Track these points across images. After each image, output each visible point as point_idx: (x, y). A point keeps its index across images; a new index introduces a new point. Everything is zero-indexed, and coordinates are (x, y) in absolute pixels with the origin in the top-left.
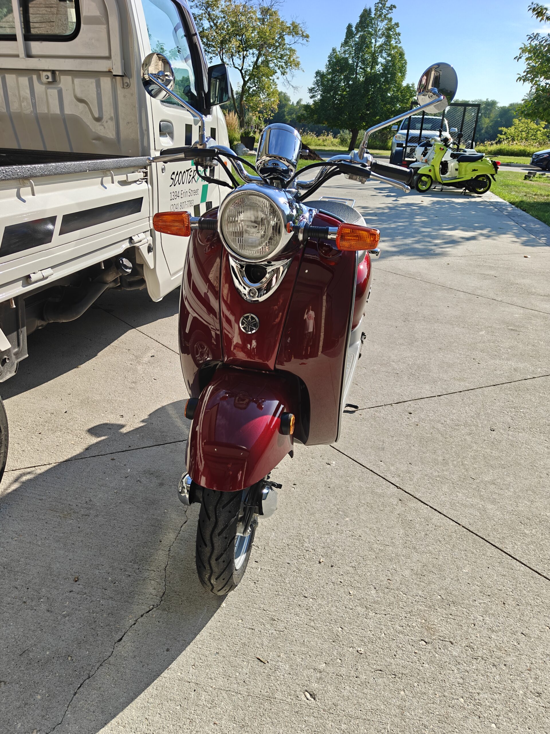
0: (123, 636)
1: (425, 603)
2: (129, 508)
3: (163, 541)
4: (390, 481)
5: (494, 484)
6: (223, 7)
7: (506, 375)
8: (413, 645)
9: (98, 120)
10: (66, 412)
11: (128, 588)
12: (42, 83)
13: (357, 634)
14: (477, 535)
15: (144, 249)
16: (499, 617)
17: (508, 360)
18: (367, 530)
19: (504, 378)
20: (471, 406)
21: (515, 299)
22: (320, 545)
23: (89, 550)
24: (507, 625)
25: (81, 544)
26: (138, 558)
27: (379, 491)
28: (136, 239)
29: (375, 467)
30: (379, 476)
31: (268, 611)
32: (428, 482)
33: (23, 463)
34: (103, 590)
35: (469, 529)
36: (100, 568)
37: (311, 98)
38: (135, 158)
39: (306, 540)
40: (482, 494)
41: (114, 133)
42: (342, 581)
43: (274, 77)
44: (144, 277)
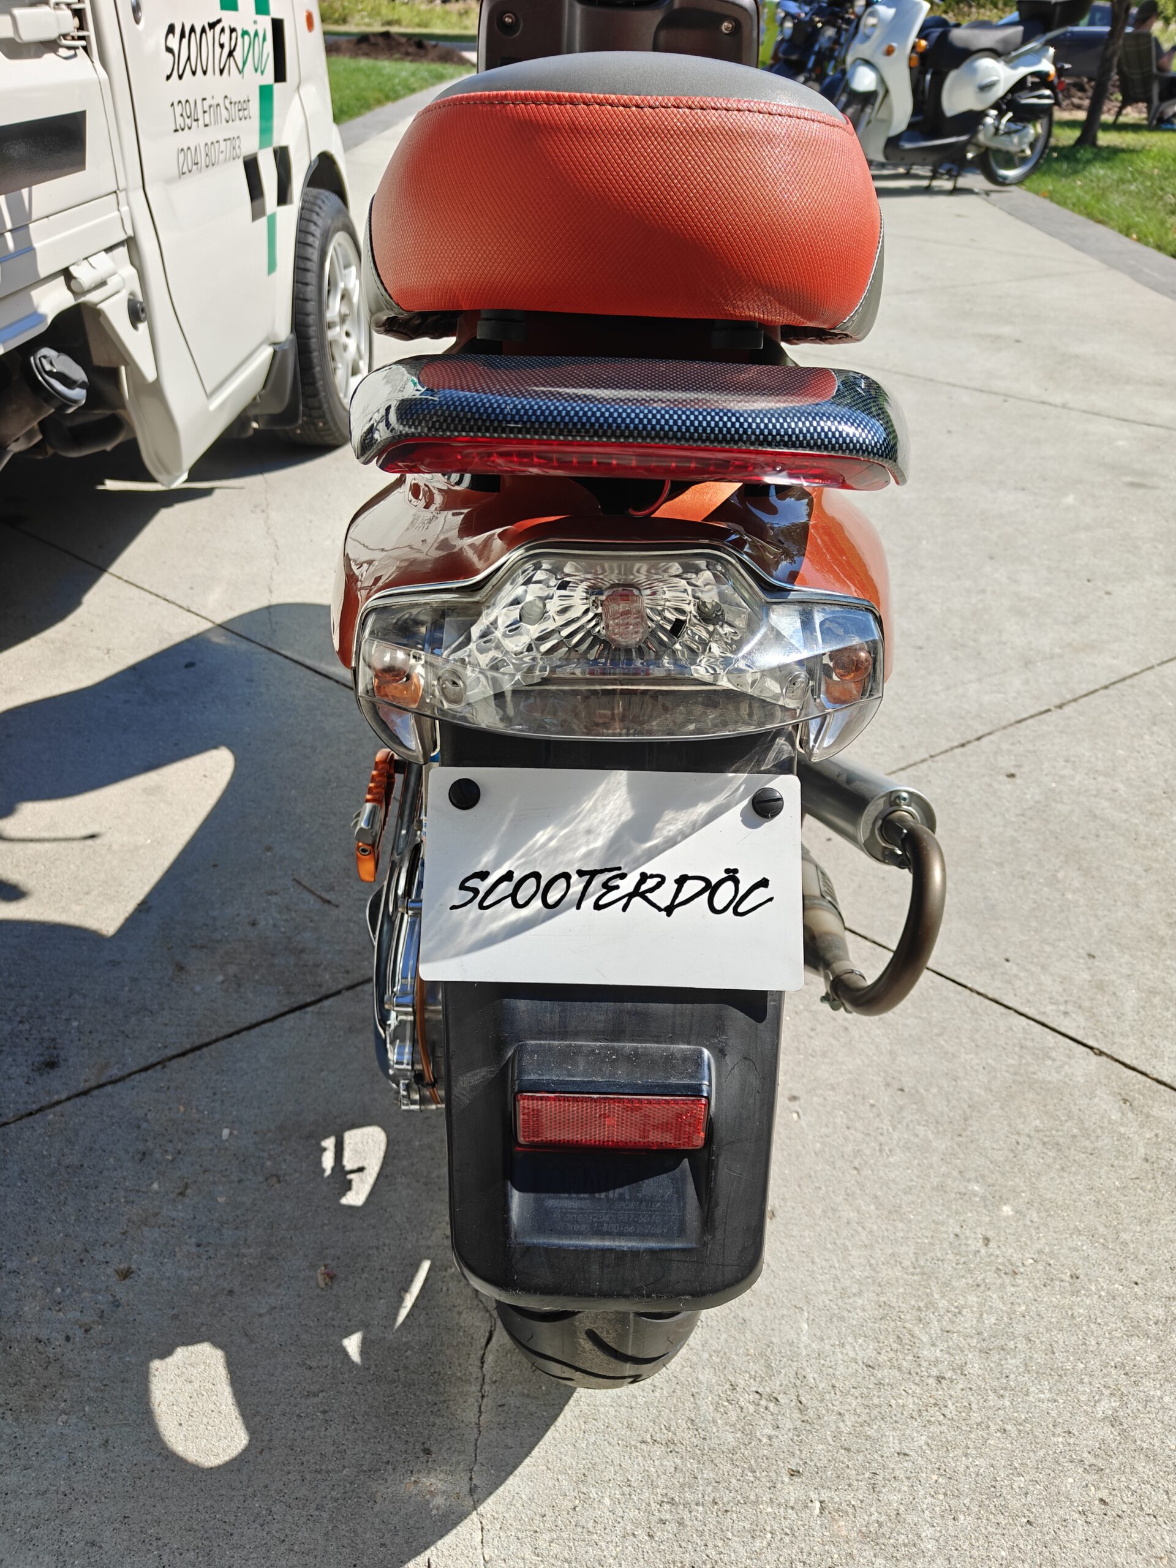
4: (1062, 1030)
15: (117, 314)
27: (1050, 1076)
28: (84, 275)
29: (997, 984)
30: (1025, 1016)
44: (121, 412)
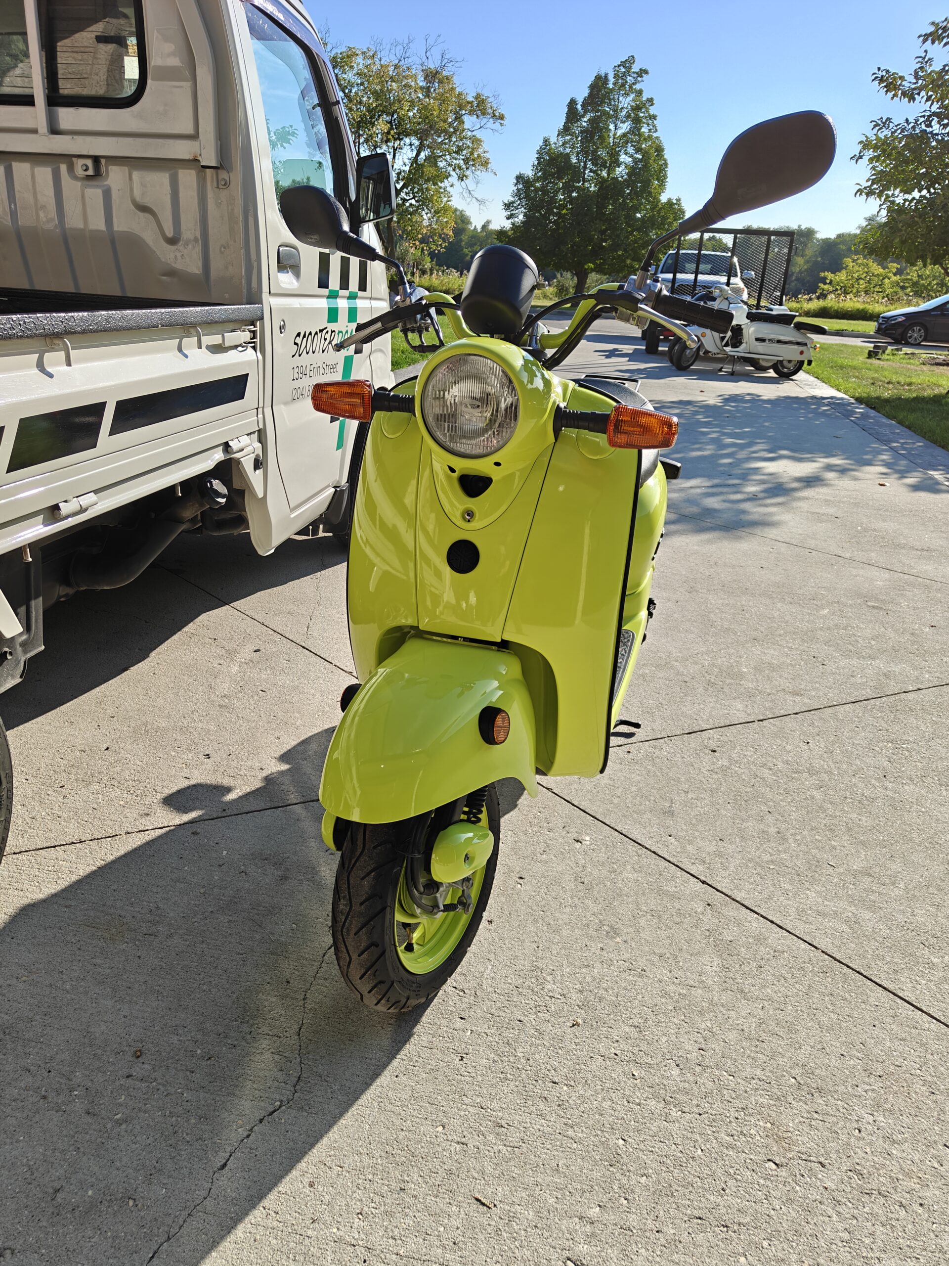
0: (228, 1160)
1: (768, 1091)
2: (228, 922)
3: (292, 982)
4: (688, 870)
5: (870, 875)
6: (361, 67)
7: (872, 684)
8: (753, 1170)
9: (173, 241)
10: (107, 749)
11: (232, 1069)
12: (75, 178)
13: (652, 1151)
14: (848, 967)
15: (248, 464)
16: (901, 1115)
17: (873, 658)
18: (656, 959)
19: (868, 690)
20: (818, 738)
21: (873, 555)
22: (575, 986)
23: (160, 998)
24: (917, 1130)
25: (144, 988)
26: (248, 1014)
27: (671, 888)
28: (234, 445)
29: (659, 845)
30: (669, 862)
31: (489, 1110)
32: (755, 872)
33: (33, 839)
34: (188, 1073)
35: (834, 956)
36: (180, 1032)
37: (508, 218)
38: (237, 306)
39: (548, 978)
40: (850, 893)
41: (200, 264)
42: (618, 1052)
43: (446, 183)
44: (244, 513)
